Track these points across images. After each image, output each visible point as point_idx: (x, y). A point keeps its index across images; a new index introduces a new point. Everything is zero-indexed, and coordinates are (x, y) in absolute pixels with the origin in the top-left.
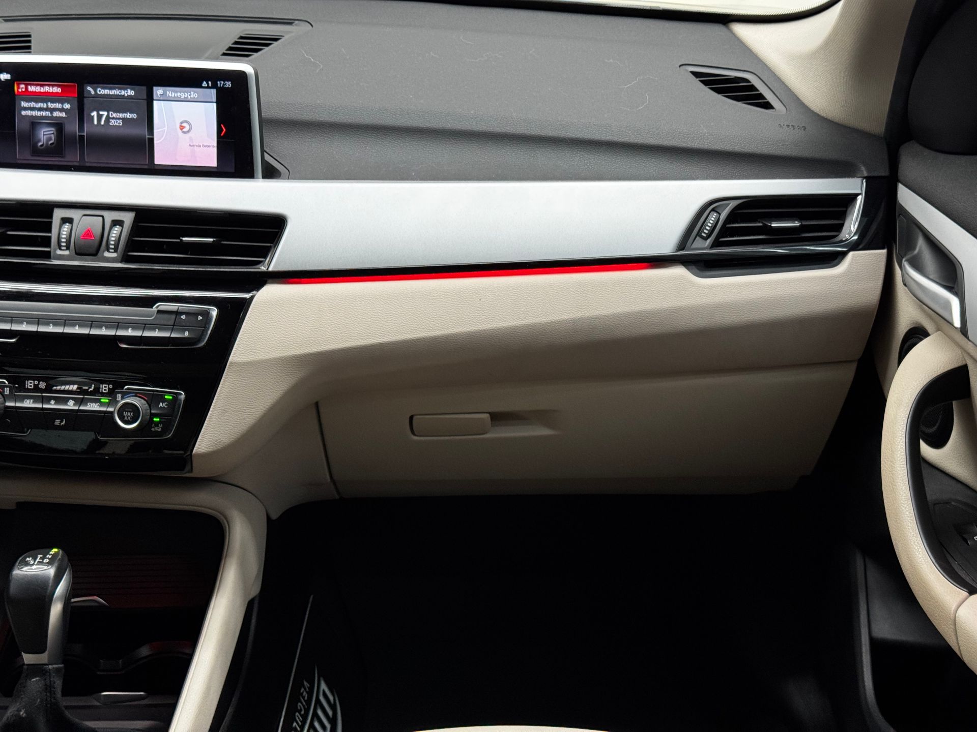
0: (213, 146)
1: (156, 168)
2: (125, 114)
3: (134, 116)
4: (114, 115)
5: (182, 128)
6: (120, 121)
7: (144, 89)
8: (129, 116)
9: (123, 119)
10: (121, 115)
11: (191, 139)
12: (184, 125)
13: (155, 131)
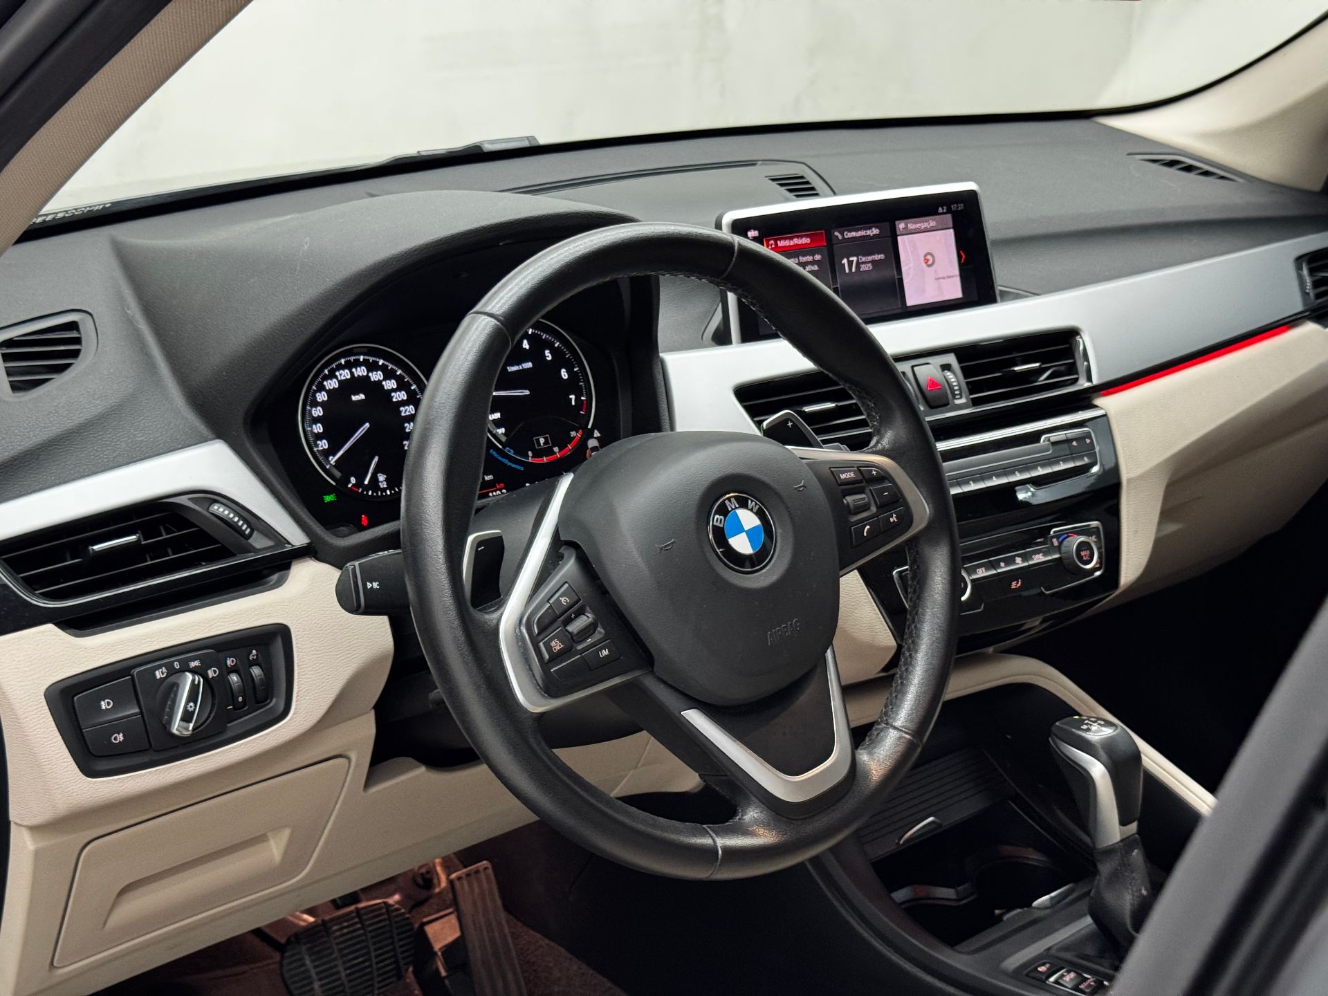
0: (956, 276)
1: (909, 310)
2: (873, 257)
3: (882, 256)
4: (864, 259)
5: (926, 261)
6: (870, 265)
7: (887, 225)
8: (877, 257)
9: (873, 262)
10: (870, 258)
11: (936, 271)
12: (929, 257)
13: (904, 269)
